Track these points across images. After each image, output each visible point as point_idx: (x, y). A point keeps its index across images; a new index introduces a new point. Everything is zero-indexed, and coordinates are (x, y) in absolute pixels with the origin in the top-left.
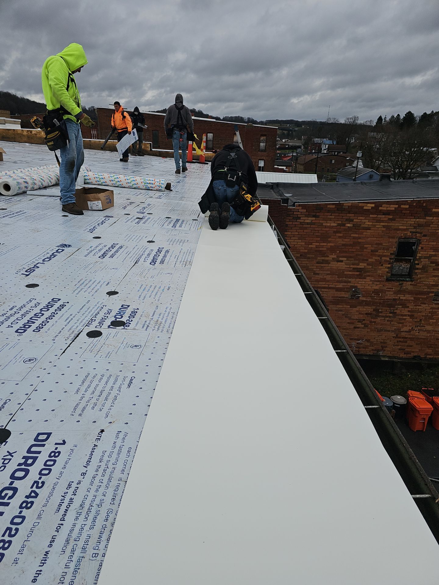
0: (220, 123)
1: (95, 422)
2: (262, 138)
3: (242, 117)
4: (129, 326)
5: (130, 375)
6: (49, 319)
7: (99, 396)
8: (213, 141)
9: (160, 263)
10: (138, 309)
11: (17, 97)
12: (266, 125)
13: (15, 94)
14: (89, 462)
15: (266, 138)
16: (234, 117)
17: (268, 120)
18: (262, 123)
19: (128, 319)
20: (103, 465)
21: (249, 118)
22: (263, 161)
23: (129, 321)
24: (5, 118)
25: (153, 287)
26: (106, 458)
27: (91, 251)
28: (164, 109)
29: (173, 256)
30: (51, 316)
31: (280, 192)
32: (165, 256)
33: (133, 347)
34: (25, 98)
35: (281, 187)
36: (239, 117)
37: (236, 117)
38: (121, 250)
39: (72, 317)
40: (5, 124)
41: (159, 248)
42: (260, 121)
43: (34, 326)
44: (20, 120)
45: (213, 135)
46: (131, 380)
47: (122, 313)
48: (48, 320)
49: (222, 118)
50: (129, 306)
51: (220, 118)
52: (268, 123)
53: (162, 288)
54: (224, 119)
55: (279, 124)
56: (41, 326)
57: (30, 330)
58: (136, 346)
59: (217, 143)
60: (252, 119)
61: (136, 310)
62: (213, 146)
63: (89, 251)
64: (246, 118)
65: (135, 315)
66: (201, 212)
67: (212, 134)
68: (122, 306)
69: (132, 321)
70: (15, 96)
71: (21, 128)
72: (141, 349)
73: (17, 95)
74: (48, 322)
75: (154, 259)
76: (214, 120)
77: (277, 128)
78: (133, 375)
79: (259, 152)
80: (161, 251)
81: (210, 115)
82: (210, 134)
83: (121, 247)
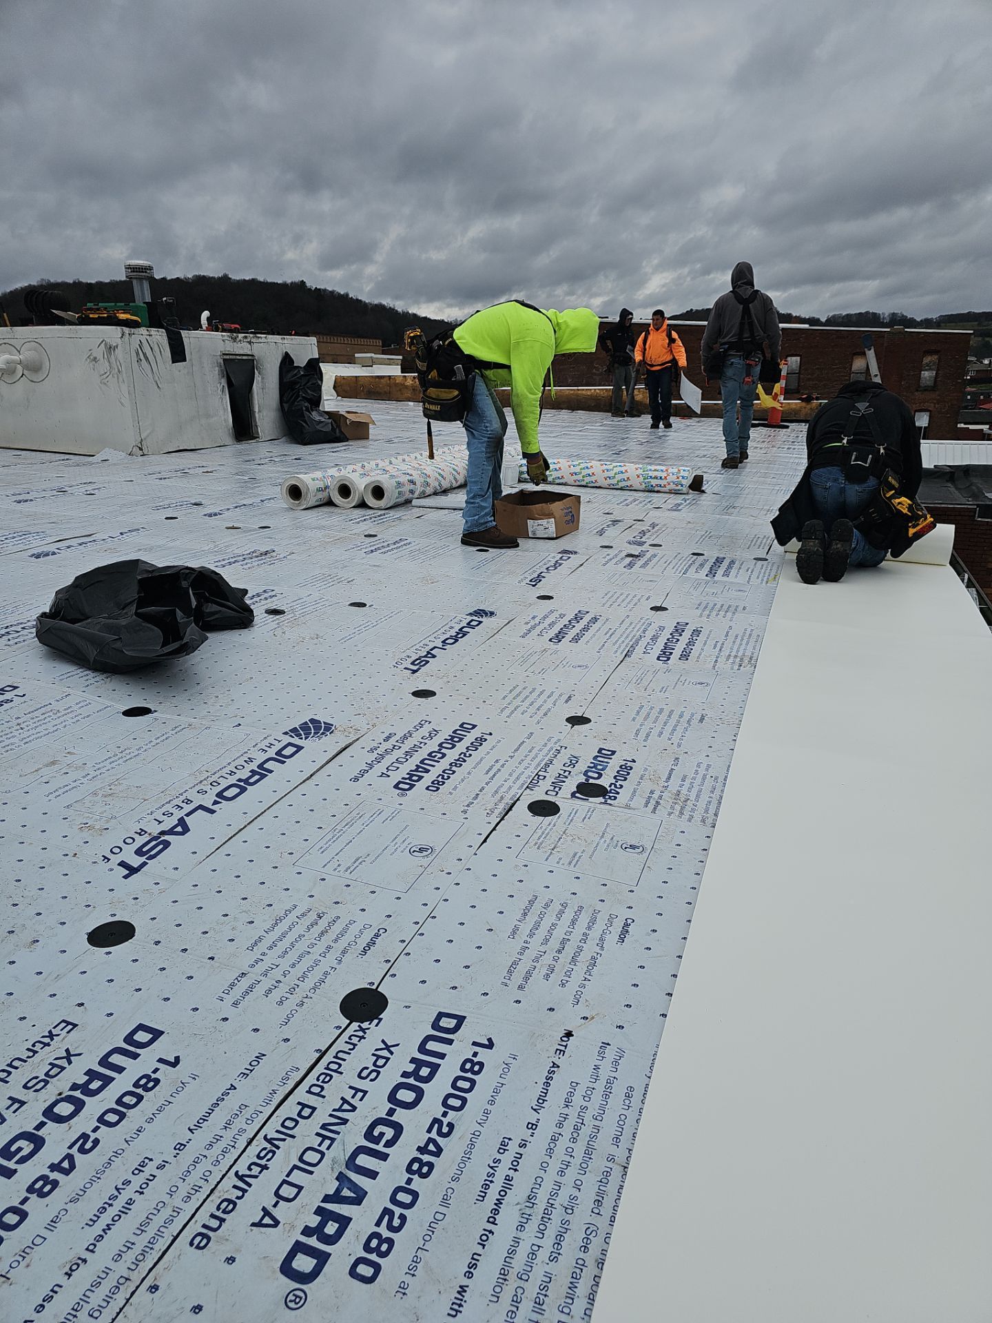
0: (819, 332)
1: (551, 1009)
2: (927, 360)
3: (874, 314)
4: (615, 798)
5: (624, 914)
6: (456, 766)
7: (559, 951)
8: (799, 373)
9: (680, 659)
10: (634, 761)
11: (397, 311)
12: (938, 327)
13: (392, 307)
14: (542, 1099)
15: (939, 360)
16: (855, 314)
17: (946, 316)
18: (927, 323)
19: (614, 781)
20: (573, 1113)
21: (894, 314)
22: (928, 413)
23: (616, 786)
24: (373, 355)
25: (666, 713)
26: (578, 1100)
27: (534, 627)
28: (687, 312)
29: (711, 643)
30: (458, 760)
31: (974, 488)
32: (691, 643)
33: (626, 848)
34: (410, 312)
35: (976, 476)
36: (867, 313)
37: (860, 314)
38: (595, 627)
39: (498, 766)
40: (372, 366)
41: (678, 623)
42: (923, 318)
43: (428, 779)
44: (401, 357)
45: (801, 359)
46: (626, 925)
47: (599, 767)
48: (454, 768)
49: (823, 320)
50: (613, 753)
51: (819, 320)
52: (943, 323)
53: (686, 717)
54: (830, 322)
55: (976, 321)
56: (440, 779)
57: (420, 786)
58: (633, 847)
59: (809, 376)
60: (903, 315)
61: (629, 764)
62: (799, 386)
63: (529, 626)
64: (887, 315)
65: (628, 774)
66: (776, 541)
67: (798, 359)
68: (600, 750)
69: (621, 786)
70: (394, 309)
71: (402, 373)
72: (645, 855)
73: (396, 309)
74: (454, 772)
75: (665, 648)
76: (806, 326)
77: (972, 332)
78: (630, 914)
79: (916, 393)
80: (683, 631)
81: (794, 315)
82: (794, 358)
83: (595, 620)
